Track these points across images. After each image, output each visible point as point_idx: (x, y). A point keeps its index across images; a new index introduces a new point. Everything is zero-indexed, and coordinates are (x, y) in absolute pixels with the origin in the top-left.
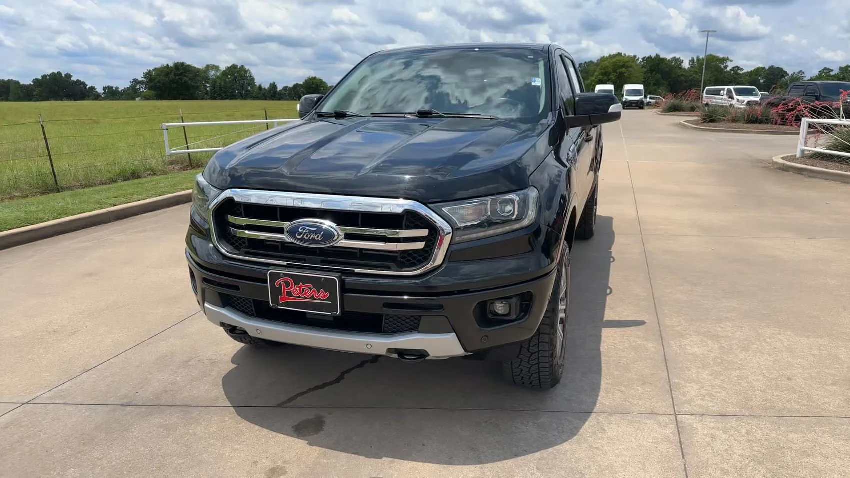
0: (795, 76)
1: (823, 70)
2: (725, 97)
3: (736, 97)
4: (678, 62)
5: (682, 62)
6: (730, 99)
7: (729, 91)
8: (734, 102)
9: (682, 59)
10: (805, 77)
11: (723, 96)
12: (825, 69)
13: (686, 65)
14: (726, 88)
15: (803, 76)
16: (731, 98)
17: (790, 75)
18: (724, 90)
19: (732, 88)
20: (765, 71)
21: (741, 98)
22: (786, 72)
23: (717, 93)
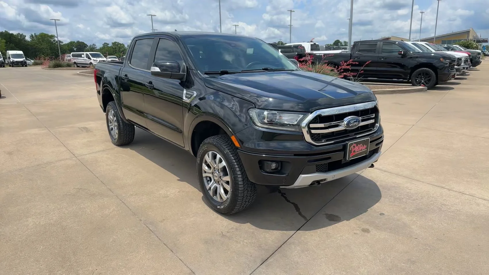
0: (92, 47)
1: (104, 44)
2: (85, 58)
3: (92, 58)
4: (23, 37)
5: (25, 37)
6: (89, 60)
7: (87, 55)
8: (92, 61)
9: (24, 34)
10: (97, 47)
11: (84, 57)
12: (105, 43)
13: (28, 38)
14: (85, 53)
15: (95, 46)
16: (89, 58)
17: (89, 46)
18: (83, 54)
19: (88, 53)
20: (75, 44)
21: (95, 59)
22: (86, 45)
23: (80, 56)
